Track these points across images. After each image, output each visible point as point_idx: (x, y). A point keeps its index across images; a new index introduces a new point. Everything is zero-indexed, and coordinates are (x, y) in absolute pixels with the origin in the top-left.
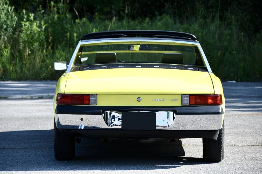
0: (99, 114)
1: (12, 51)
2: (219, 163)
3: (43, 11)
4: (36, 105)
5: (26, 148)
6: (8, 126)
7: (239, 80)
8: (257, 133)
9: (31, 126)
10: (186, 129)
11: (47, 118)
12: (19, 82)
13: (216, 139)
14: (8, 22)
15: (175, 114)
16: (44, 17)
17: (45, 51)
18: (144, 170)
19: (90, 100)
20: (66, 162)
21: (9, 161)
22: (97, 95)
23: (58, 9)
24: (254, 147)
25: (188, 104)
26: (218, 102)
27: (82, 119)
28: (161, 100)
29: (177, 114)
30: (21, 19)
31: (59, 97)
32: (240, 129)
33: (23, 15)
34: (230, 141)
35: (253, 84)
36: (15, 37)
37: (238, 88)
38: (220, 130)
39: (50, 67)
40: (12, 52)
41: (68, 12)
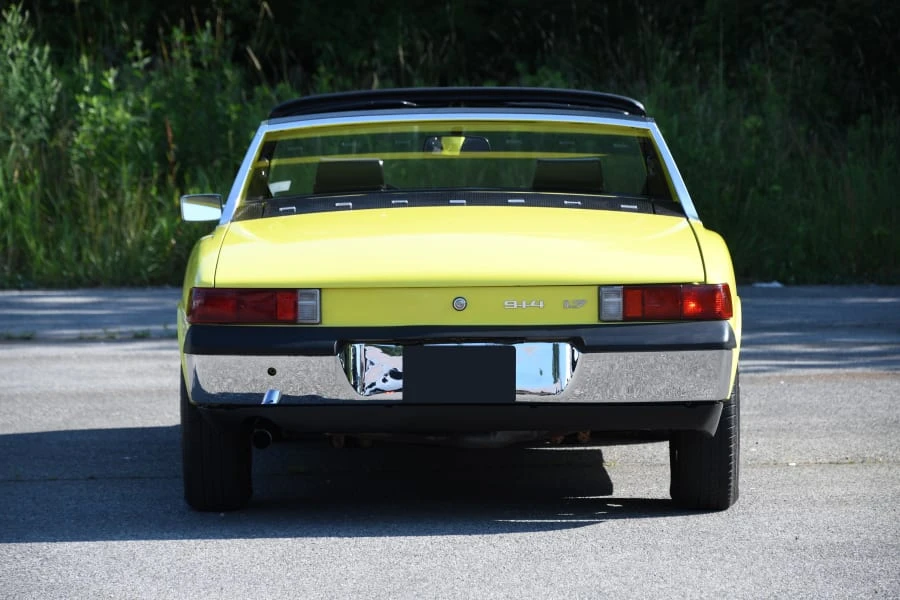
0: (328, 352)
1: (48, 192)
2: (724, 512)
3: (147, 60)
4: (125, 357)
5: (92, 478)
6: (33, 417)
7: (793, 279)
8: (849, 429)
9: (108, 416)
10: (615, 399)
11: (162, 392)
12: (70, 293)
13: (713, 432)
14: (33, 98)
15: (576, 352)
16: (149, 79)
17: (154, 192)
18: (476, 533)
19: (299, 308)
20: (222, 515)
21: (35, 514)
22: (320, 289)
23: (196, 54)
24: (839, 467)
25: (620, 318)
26: (718, 309)
27: (272, 372)
28: (532, 304)
29: (584, 349)
30: (74, 87)
31: (196, 299)
32: (794, 418)
33: (82, 75)
34: (761, 452)
35: (837, 289)
36: (56, 147)
37: (789, 302)
38: (727, 403)
39: (173, 242)
40: (46, 195)
41: (229, 60)
